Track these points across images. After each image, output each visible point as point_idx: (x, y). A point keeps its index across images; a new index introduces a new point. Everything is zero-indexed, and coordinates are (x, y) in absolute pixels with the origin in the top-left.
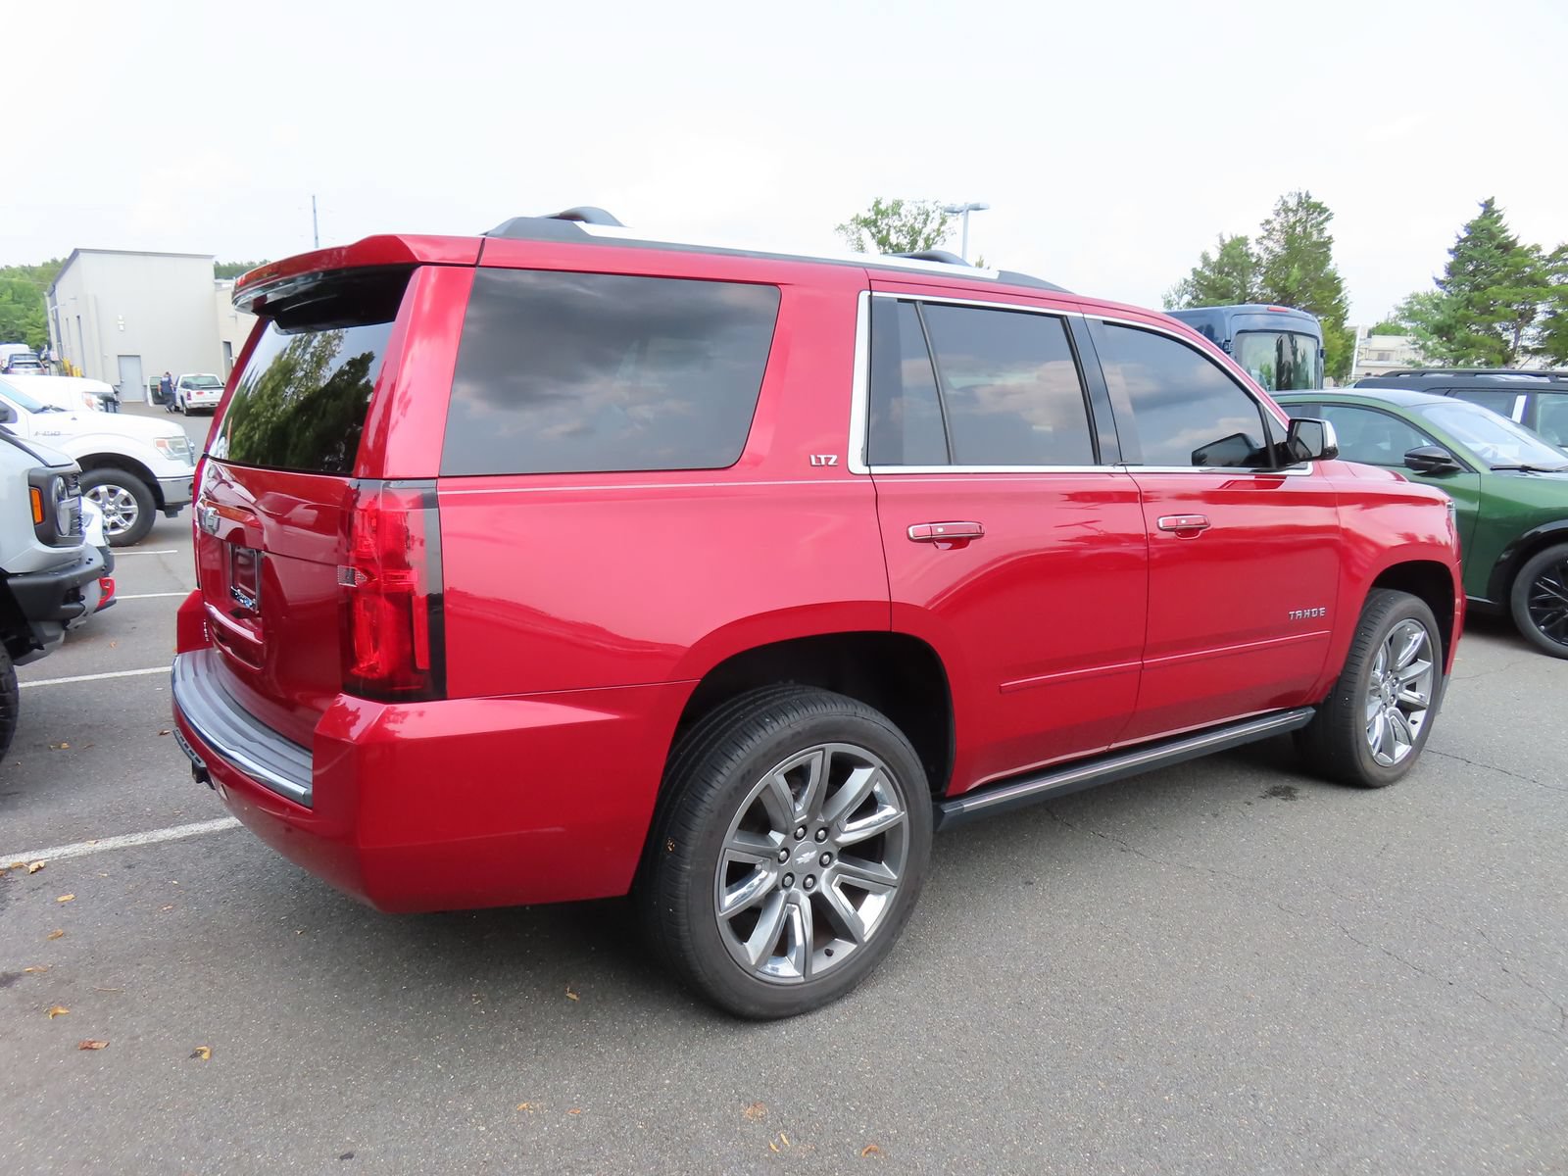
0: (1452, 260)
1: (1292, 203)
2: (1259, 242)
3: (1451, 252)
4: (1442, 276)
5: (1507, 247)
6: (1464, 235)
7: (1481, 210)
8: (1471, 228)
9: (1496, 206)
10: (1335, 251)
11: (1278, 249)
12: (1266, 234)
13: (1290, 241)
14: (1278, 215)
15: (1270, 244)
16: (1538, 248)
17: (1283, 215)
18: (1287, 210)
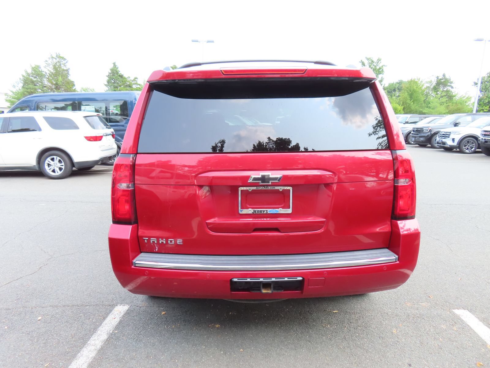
0: (108, 79)
1: (54, 56)
2: (45, 67)
3: (107, 76)
4: (106, 83)
5: (121, 76)
6: (110, 72)
7: (113, 65)
8: (112, 70)
9: (116, 64)
10: (70, 72)
11: (52, 71)
12: (47, 65)
13: (55, 68)
14: (49, 59)
15: (48, 68)
16: (129, 77)
17: (51, 59)
18: (53, 58)
